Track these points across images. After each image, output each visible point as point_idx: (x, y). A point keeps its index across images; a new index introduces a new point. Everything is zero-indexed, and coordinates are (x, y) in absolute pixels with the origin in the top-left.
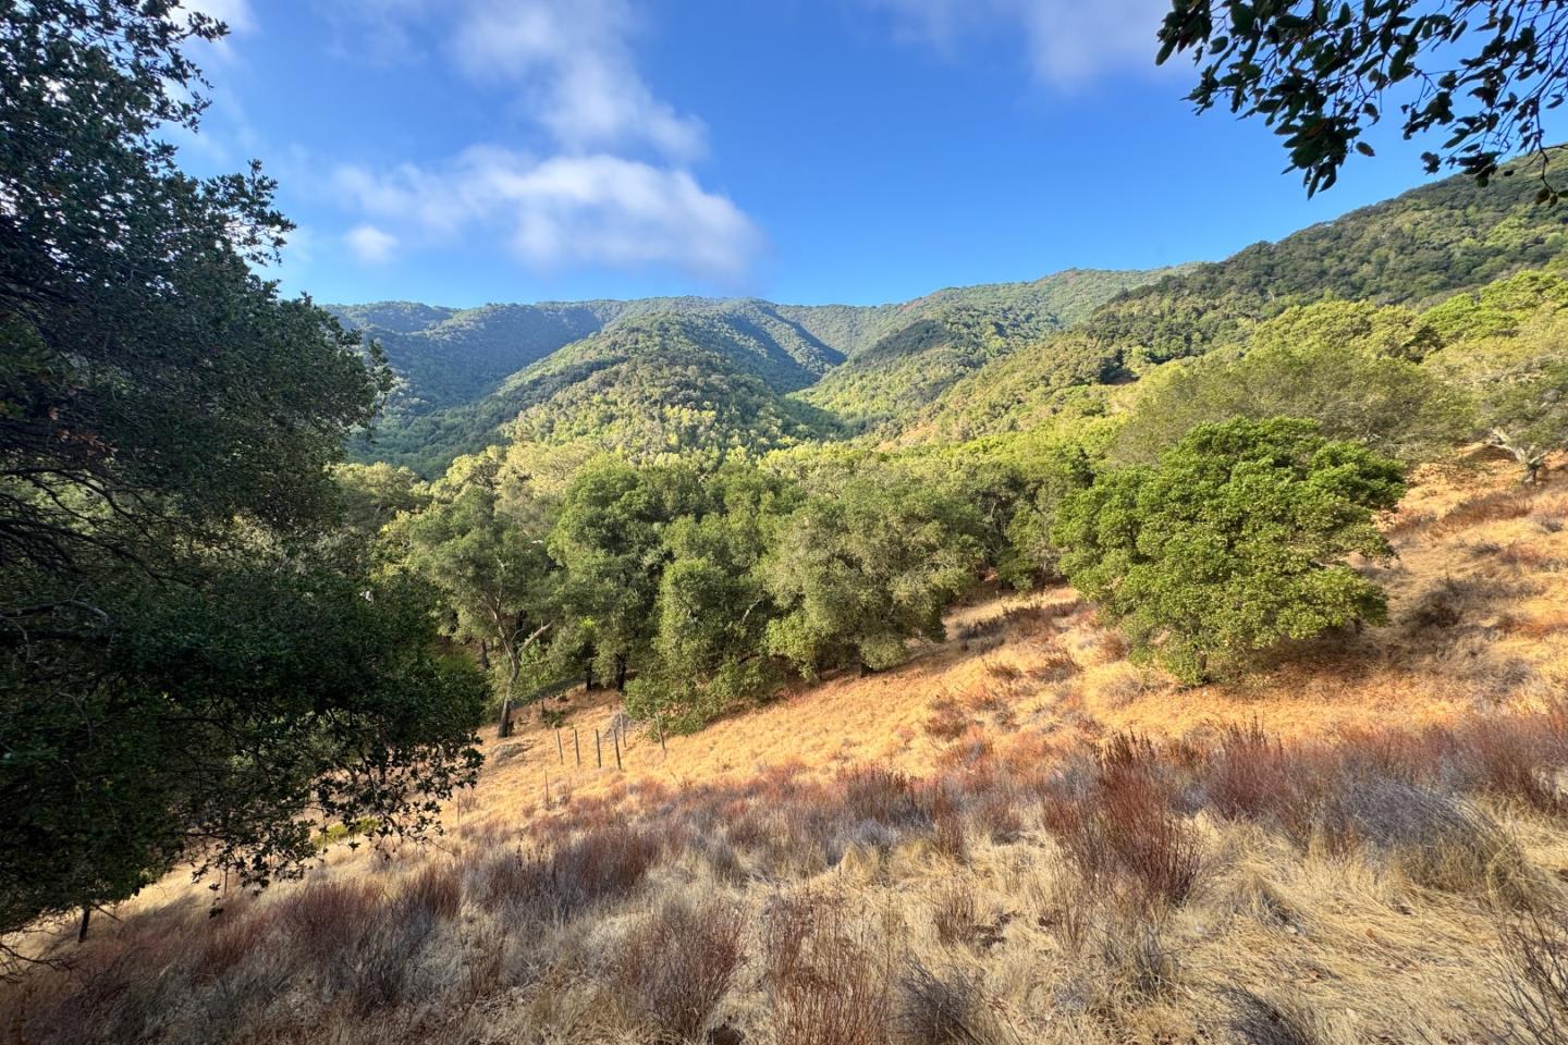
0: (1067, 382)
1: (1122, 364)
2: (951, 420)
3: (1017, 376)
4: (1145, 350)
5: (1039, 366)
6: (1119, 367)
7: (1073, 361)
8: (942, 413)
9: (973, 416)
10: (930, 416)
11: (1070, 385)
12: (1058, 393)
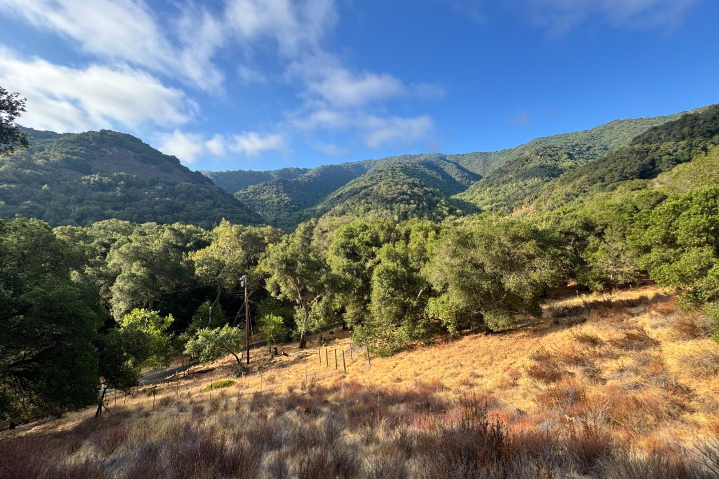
0: (616, 179)
1: (655, 166)
2: (542, 203)
3: (582, 178)
4: (671, 157)
5: (597, 172)
6: (652, 169)
7: (621, 167)
8: (536, 200)
9: (556, 200)
10: (529, 202)
11: (618, 181)
12: (610, 185)
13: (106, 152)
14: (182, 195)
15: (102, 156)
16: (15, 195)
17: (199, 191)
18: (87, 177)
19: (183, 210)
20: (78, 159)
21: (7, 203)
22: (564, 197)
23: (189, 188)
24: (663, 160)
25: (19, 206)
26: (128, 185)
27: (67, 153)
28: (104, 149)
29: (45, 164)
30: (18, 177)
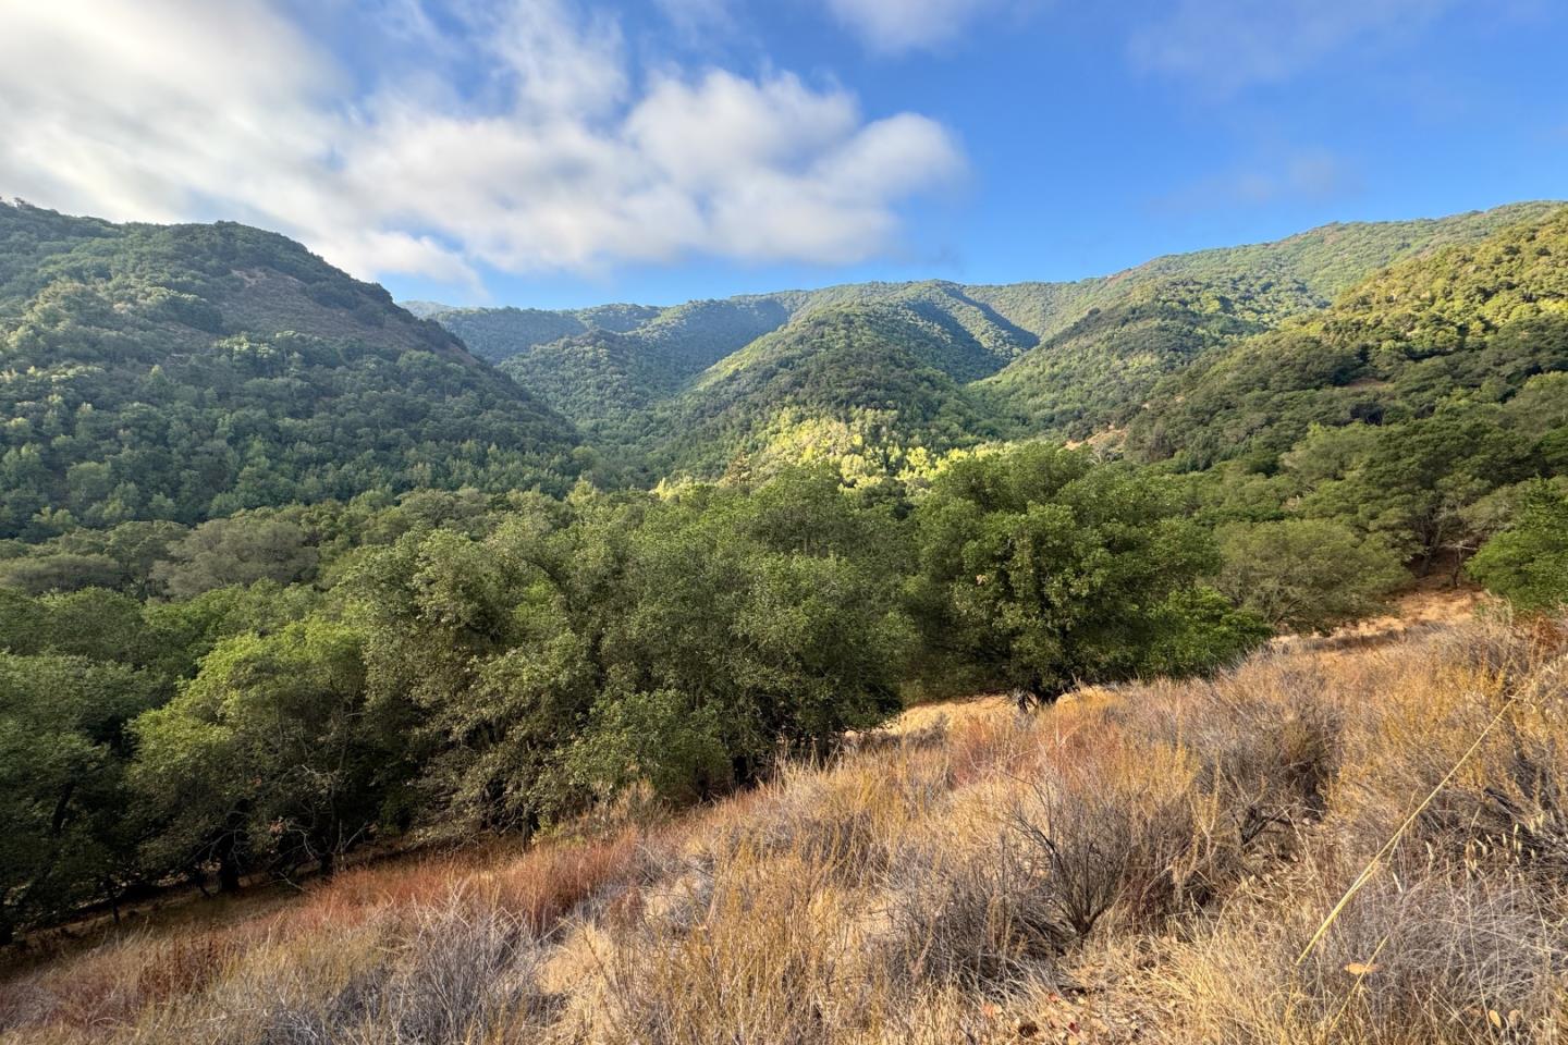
0: (1290, 385)
1: (1366, 361)
2: (1146, 427)
3: (1229, 376)
4: (1399, 344)
5: (1257, 367)
6: (1360, 365)
7: (1300, 360)
9: (1171, 422)
11: (1294, 388)
12: (1276, 399)
13: (242, 282)
14: (417, 382)
15: (236, 290)
16: (107, 390)
17: (447, 372)
18: (225, 344)
19: (424, 416)
20: (195, 302)
21: (95, 408)
22: (1187, 416)
23: (427, 363)
24: (1382, 349)
25: (118, 412)
26: (309, 360)
27: (168, 285)
28: (236, 273)
29: (133, 312)
30: (93, 345)
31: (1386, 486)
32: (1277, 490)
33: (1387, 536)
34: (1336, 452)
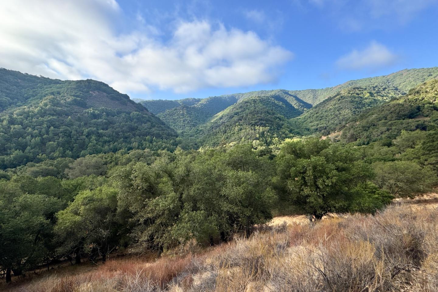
0: (394, 118)
2: (347, 131)
3: (374, 116)
4: (431, 105)
5: (383, 113)
6: (418, 112)
7: (397, 111)
8: (344, 128)
9: (355, 130)
10: (340, 129)
11: (396, 119)
12: (390, 123)
13: (92, 94)
14: (135, 120)
15: (90, 97)
16: (57, 123)
17: (143, 117)
18: (87, 110)
19: (136, 130)
20: (80, 100)
21: (54, 128)
22: (361, 128)
23: (138, 115)
24: (425, 107)
25: (59, 129)
26: (108, 115)
27: (74, 96)
28: (91, 92)
29: (65, 103)
30: (55, 112)
31: (430, 151)
32: (392, 151)
33: (431, 166)
34: (411, 139)
